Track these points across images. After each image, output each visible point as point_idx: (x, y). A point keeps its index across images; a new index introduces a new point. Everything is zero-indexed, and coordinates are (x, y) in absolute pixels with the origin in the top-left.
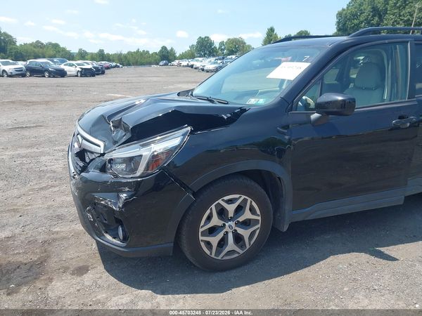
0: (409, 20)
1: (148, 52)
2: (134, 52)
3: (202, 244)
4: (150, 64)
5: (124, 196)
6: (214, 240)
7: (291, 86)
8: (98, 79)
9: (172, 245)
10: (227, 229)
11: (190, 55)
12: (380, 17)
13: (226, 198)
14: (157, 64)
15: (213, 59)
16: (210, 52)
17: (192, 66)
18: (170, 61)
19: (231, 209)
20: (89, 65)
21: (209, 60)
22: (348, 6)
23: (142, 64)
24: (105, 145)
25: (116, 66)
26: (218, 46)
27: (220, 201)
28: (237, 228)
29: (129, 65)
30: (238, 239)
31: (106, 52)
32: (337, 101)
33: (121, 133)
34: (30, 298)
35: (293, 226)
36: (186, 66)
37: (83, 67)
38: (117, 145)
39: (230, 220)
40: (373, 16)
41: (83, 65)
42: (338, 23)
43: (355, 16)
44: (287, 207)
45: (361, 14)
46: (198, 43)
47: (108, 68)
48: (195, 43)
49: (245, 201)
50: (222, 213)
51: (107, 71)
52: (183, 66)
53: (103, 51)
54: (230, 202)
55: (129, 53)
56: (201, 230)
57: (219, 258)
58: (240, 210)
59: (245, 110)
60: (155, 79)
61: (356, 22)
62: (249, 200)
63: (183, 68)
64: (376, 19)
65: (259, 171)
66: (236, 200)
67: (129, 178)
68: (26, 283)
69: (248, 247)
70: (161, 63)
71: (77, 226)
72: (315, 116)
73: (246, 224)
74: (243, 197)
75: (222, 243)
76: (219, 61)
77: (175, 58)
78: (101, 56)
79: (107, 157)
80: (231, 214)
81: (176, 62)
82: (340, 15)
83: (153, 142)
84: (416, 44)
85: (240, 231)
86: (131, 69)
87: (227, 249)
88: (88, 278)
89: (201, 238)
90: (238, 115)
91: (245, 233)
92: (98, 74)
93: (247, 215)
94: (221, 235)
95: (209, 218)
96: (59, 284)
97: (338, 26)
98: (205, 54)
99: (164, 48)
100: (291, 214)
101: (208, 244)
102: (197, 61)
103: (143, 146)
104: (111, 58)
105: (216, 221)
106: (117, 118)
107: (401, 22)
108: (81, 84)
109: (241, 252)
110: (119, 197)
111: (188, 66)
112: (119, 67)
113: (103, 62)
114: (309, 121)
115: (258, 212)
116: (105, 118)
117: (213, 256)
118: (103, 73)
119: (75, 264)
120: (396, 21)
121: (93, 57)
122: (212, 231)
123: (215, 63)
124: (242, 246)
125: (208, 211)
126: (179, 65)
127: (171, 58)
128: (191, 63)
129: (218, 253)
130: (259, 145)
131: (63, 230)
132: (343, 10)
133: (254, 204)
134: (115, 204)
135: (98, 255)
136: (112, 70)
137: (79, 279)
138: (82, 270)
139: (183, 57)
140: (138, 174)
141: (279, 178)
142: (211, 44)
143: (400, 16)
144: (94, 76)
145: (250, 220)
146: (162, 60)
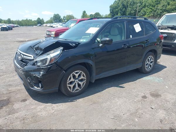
0: (135, 10)
1: (31, 20)
2: (25, 20)
3: (68, 87)
4: (33, 25)
5: (42, 73)
6: (72, 86)
7: (94, 35)
8: (9, 32)
9: (58, 88)
10: (76, 82)
11: (50, 22)
12: (125, 8)
13: (75, 72)
14: (36, 25)
15: (61, 24)
16: (59, 20)
17: (52, 26)
18: (42, 24)
19: (77, 75)
20: (5, 26)
21: (59, 24)
22: (114, 4)
23: (29, 25)
24: (33, 56)
25: (17, 26)
26: (62, 18)
27: (74, 73)
28: (79, 82)
29: (22, 25)
30: (79, 85)
31: (11, 20)
32: (107, 40)
33: (39, 51)
34: (8, 109)
35: (96, 80)
36: (49, 26)
37: (2, 27)
38: (38, 56)
39: (76, 79)
40: (123, 8)
41: (2, 26)
42: (110, 10)
43: (116, 8)
44: (94, 74)
45: (119, 7)
46: (54, 16)
47: (13, 27)
48: (53, 17)
49: (81, 73)
50: (74, 77)
51: (13, 28)
52: (48, 26)
53: (10, 19)
54: (76, 73)
55: (23, 20)
56: (68, 83)
57: (73, 92)
58: (79, 76)
59: (79, 44)
60: (36, 32)
61: (117, 10)
62: (83, 72)
63: (48, 27)
64: (124, 9)
65: (84, 63)
66: (78, 72)
67: (43, 66)
68: (5, 106)
69: (82, 88)
70: (38, 25)
71: (18, 88)
72: (101, 45)
73: (82, 80)
74: (81, 71)
75: (74, 87)
76: (64, 25)
77: (44, 23)
78: (9, 21)
79: (35, 61)
80: (77, 77)
81: (44, 25)
82: (111, 7)
83: (51, 53)
84: (128, 22)
85: (80, 83)
86: (24, 28)
87: (76, 89)
88: (27, 102)
89: (68, 85)
90: (77, 45)
91: (81, 83)
92: (9, 30)
93: (82, 77)
94: (74, 84)
95: (70, 79)
96: (17, 105)
97: (110, 11)
98: (57, 21)
99: (39, 19)
100: (95, 77)
101: (70, 87)
102: (54, 24)
103: (48, 55)
104: (14, 22)
105: (72, 80)
106: (36, 46)
107: (133, 11)
108: (2, 34)
109: (80, 90)
110: (40, 73)
111: (50, 26)
112: (18, 26)
113: (11, 24)
114: (99, 47)
115: (85, 76)
116: (31, 47)
117: (71, 91)
118: (12, 29)
119: (21, 99)
120: (131, 10)
121: (5, 22)
122: (71, 83)
123: (62, 25)
124: (80, 88)
125: (70, 76)
126: (46, 26)
127: (42, 23)
128: (52, 25)
129: (73, 90)
130: (84, 55)
131: (13, 89)
132: (112, 5)
133: (84, 73)
134: (39, 75)
135: (29, 96)
136: (15, 28)
137: (24, 103)
138: (24, 100)
139: (47, 22)
140: (47, 64)
141: (91, 65)
142: (60, 17)
143: (132, 8)
144: (7, 30)
145: (83, 79)
146: (38, 24)
